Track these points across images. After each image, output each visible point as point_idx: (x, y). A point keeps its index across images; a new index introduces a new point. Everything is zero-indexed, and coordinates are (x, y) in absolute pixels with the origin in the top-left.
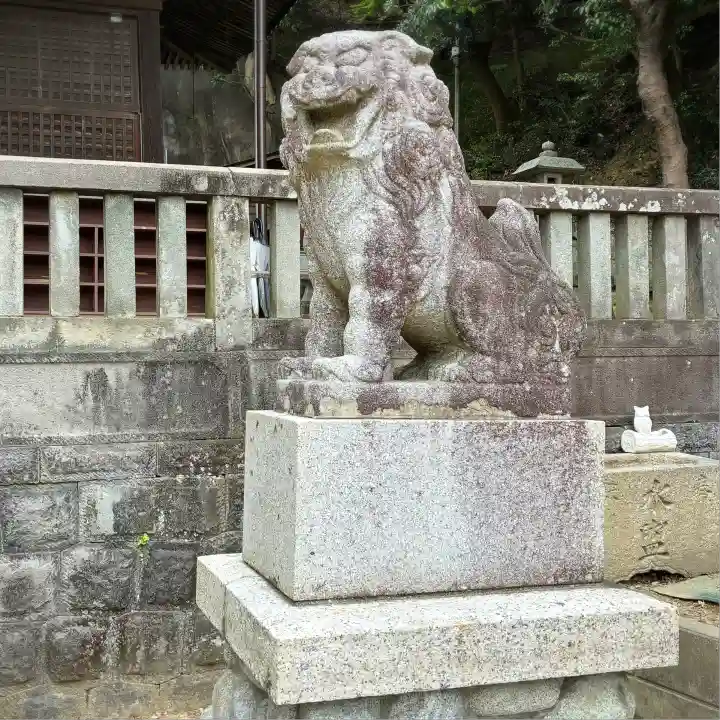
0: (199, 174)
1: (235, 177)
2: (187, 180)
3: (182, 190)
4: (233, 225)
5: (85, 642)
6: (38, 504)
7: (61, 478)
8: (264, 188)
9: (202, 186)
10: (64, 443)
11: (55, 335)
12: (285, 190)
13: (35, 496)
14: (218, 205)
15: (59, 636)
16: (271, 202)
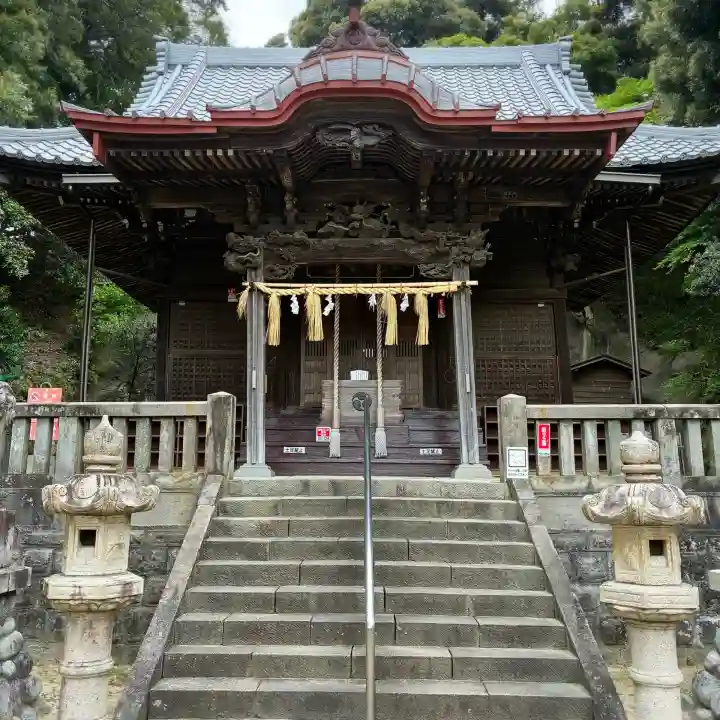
0: (650, 409)
1: (668, 409)
2: (645, 412)
3: (643, 417)
4: (668, 432)
5: (618, 626)
6: (591, 561)
7: (598, 549)
8: (682, 413)
9: (653, 414)
10: (599, 533)
11: (590, 483)
12: (692, 415)
13: (588, 557)
14: (660, 423)
15: (606, 623)
16: (685, 421)
